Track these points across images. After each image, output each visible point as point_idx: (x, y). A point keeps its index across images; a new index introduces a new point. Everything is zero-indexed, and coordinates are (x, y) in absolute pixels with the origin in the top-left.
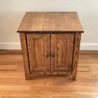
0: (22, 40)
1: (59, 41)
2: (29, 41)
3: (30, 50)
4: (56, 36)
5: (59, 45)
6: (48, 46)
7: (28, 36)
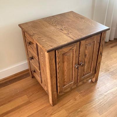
0: (51, 60)
1: (87, 46)
2: (59, 58)
3: (59, 68)
4: (86, 42)
5: (87, 51)
6: (77, 57)
7: (58, 53)
